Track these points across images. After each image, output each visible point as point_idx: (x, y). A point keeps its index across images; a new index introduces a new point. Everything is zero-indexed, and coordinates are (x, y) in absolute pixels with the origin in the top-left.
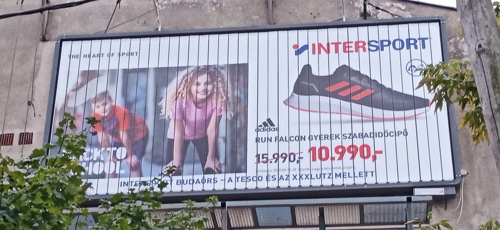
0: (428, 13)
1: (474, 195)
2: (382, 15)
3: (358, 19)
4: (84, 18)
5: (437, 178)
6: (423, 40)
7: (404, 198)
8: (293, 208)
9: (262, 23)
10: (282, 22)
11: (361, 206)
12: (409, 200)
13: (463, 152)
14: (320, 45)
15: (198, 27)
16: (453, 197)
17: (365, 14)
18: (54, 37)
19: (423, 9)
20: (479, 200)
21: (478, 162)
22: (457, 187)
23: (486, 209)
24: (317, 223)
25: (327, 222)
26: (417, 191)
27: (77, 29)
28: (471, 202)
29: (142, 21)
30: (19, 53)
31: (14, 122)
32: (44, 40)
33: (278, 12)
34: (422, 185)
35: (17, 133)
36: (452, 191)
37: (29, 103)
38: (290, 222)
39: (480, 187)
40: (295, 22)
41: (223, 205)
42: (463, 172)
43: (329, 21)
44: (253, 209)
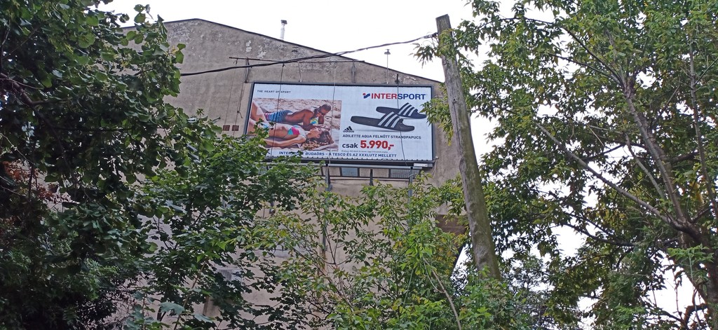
0: (426, 83)
1: (440, 167)
2: (405, 82)
3: (394, 83)
4: (265, 73)
5: (425, 159)
6: (423, 95)
7: (410, 167)
8: (359, 168)
9: (349, 82)
10: (358, 82)
11: (390, 169)
12: (412, 168)
13: (437, 148)
14: (375, 94)
15: (319, 82)
16: (431, 168)
17: (397, 81)
18: (251, 81)
19: (425, 81)
20: (443, 170)
21: (444, 153)
22: (433, 164)
23: (445, 174)
24: (369, 176)
25: (374, 176)
26: (415, 165)
27: (262, 78)
28: (439, 171)
29: (293, 77)
30: (234, 88)
31: (230, 120)
32: (246, 82)
33: (357, 77)
34: (418, 162)
35: (231, 125)
36: (431, 165)
37: (238, 112)
38: (357, 175)
39: (444, 164)
40: (364, 83)
41: (327, 165)
42: (437, 157)
43: (380, 83)
44: (340, 168)
